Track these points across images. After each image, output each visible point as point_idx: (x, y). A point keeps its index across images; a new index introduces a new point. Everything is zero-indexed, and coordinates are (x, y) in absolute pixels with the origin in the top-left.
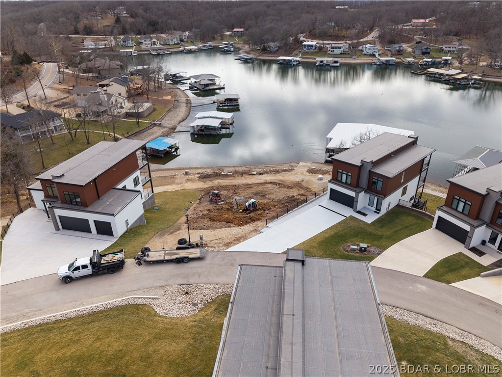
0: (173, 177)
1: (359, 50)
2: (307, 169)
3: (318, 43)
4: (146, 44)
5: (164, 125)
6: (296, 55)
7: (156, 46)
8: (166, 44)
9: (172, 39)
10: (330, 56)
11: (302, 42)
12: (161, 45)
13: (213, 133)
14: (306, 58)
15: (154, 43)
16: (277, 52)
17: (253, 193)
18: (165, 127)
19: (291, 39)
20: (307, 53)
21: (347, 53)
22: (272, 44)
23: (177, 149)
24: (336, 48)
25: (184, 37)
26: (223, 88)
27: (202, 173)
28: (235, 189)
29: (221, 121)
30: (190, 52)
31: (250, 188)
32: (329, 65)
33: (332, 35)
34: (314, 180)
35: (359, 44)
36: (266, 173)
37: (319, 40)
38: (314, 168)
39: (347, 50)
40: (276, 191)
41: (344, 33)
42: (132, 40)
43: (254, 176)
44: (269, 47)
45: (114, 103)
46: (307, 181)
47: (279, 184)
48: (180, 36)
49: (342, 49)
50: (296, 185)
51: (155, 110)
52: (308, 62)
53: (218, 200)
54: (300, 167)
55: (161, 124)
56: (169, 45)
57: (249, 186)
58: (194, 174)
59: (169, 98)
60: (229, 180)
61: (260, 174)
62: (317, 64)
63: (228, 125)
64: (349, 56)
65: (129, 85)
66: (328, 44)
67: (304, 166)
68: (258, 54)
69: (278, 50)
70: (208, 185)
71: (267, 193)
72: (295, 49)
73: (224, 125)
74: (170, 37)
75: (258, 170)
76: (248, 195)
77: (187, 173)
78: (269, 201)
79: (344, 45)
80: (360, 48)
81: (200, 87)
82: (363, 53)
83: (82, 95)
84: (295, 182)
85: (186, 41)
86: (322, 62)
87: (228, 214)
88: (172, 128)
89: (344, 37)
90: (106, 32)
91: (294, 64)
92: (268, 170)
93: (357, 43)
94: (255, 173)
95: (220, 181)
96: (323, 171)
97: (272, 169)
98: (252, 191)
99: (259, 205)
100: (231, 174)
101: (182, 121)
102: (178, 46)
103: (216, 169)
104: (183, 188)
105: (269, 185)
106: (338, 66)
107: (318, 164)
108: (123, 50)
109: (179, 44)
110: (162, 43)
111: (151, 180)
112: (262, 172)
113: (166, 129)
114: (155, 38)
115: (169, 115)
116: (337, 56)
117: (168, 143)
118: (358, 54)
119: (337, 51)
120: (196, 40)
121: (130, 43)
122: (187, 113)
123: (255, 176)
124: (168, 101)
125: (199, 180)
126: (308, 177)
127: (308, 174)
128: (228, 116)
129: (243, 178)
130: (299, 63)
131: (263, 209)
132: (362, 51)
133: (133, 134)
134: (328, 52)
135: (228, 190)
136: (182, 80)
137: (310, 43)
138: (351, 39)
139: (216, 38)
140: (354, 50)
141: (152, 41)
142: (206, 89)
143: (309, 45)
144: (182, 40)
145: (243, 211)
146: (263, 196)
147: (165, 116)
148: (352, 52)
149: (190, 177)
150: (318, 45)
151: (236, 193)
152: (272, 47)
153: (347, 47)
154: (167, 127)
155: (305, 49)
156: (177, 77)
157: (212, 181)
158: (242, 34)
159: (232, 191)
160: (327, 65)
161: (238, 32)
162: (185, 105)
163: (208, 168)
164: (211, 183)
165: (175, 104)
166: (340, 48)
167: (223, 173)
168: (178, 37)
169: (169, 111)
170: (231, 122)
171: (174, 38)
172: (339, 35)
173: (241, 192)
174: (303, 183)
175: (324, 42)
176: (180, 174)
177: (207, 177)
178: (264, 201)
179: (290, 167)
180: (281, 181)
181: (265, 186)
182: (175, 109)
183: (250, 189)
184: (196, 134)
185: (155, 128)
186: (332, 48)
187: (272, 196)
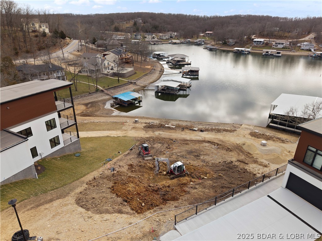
0: (123, 124)
1: (298, 46)
2: (249, 131)
3: (265, 41)
4: (148, 38)
5: (138, 84)
6: (248, 48)
7: (154, 39)
8: (161, 39)
9: (165, 36)
10: (274, 49)
11: (253, 39)
12: (158, 39)
13: (172, 92)
14: (255, 50)
15: (154, 38)
16: (234, 46)
17: (187, 150)
18: (138, 85)
19: (245, 37)
20: (256, 47)
21: (288, 48)
22: (231, 40)
23: (140, 102)
24: (279, 44)
25: (173, 35)
26: (190, 64)
27: (149, 123)
28: (170, 142)
29: (179, 84)
30: (175, 43)
31: (187, 144)
32: (273, 55)
33: (277, 35)
34: (256, 145)
35: (298, 42)
36: (207, 130)
37: (267, 39)
38: (257, 131)
39: (288, 46)
40: (212, 153)
41: (286, 34)
42: (140, 35)
43: (194, 132)
44: (228, 42)
45: (106, 65)
46: (249, 146)
47: (218, 145)
48: (171, 34)
49: (284, 45)
50: (237, 148)
51: (135, 73)
52: (257, 53)
53: (146, 154)
54: (242, 128)
55: (135, 83)
56: (163, 39)
57: (186, 142)
58: (142, 123)
59: (149, 67)
60: (170, 132)
61: (202, 131)
62: (264, 54)
63: (185, 87)
64: (289, 50)
65: (122, 55)
66: (273, 41)
67: (246, 128)
68: (220, 46)
69: (235, 44)
70: (149, 135)
71: (202, 153)
72: (247, 44)
73: (182, 87)
74: (164, 35)
75: (201, 127)
76: (181, 152)
77: (136, 122)
78: (202, 163)
79: (286, 43)
80: (299, 45)
81: (174, 63)
82: (301, 48)
83: (87, 58)
84: (236, 144)
85: (174, 38)
86: (267, 52)
87: (149, 174)
88: (143, 87)
89: (286, 37)
90: (126, 31)
91: (245, 53)
92: (210, 127)
93: (297, 41)
94: (196, 129)
95: (161, 132)
96: (266, 135)
97: (214, 128)
98: (187, 149)
99: (188, 169)
100: (174, 127)
101: (152, 83)
102: (168, 40)
103: (164, 120)
104: (125, 135)
105: (207, 144)
106: (280, 56)
107: (261, 129)
108: (133, 41)
109: (169, 39)
110: (159, 38)
111: (76, 124)
112: (203, 129)
113: (138, 87)
114: (155, 35)
115: (144, 77)
116: (279, 49)
117: (133, 96)
118: (297, 48)
119: (280, 46)
120: (180, 37)
121: (139, 37)
122: (158, 78)
123: (196, 132)
124: (148, 69)
125: (143, 129)
126: (250, 141)
127: (250, 137)
128: (186, 81)
129: (183, 133)
130: (249, 53)
131: (190, 175)
132: (300, 47)
133: (112, 88)
134: (273, 47)
135: (163, 144)
136: (163, 58)
137: (259, 40)
138: (292, 38)
139: (194, 37)
140: (294, 46)
141: (153, 36)
142: (177, 64)
143: (258, 41)
144: (171, 37)
145: (168, 173)
146: (197, 156)
147: (141, 78)
148: (291, 47)
149: (137, 125)
150: (265, 42)
151: (169, 148)
152: (231, 42)
153: (288, 43)
154: (139, 86)
155: (255, 44)
156: (160, 56)
157: (153, 132)
158: (211, 35)
159: (166, 145)
160: (271, 55)
161: (209, 33)
162: (159, 72)
163: (157, 119)
164: (152, 133)
165: (152, 71)
166: (283, 44)
167: (166, 126)
168: (169, 35)
169: (146, 75)
170: (188, 86)
171: (166, 35)
172: (282, 35)
173: (174, 147)
174: (244, 147)
175: (270, 40)
176: (130, 122)
177: (151, 128)
178: (195, 163)
179: (233, 128)
180: (220, 141)
181: (202, 145)
182: (150, 75)
183: (185, 146)
184: (159, 92)
185: (131, 86)
186: (276, 43)
187: (207, 158)
